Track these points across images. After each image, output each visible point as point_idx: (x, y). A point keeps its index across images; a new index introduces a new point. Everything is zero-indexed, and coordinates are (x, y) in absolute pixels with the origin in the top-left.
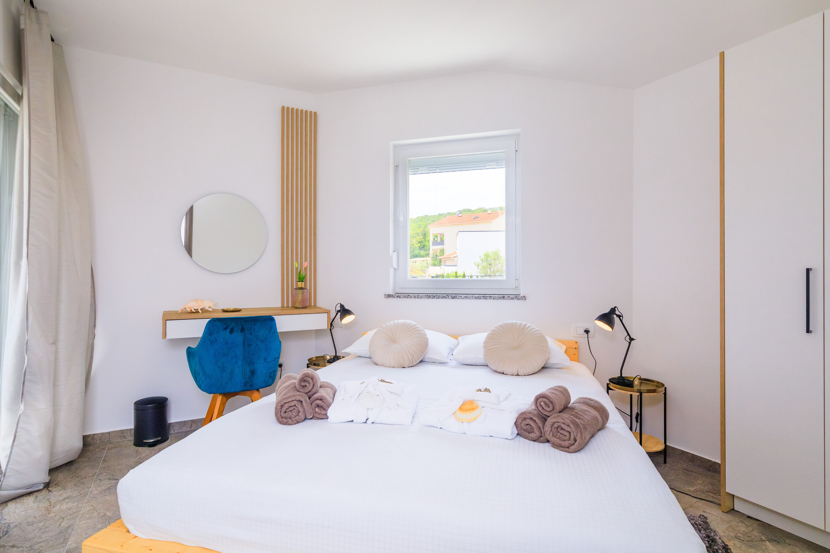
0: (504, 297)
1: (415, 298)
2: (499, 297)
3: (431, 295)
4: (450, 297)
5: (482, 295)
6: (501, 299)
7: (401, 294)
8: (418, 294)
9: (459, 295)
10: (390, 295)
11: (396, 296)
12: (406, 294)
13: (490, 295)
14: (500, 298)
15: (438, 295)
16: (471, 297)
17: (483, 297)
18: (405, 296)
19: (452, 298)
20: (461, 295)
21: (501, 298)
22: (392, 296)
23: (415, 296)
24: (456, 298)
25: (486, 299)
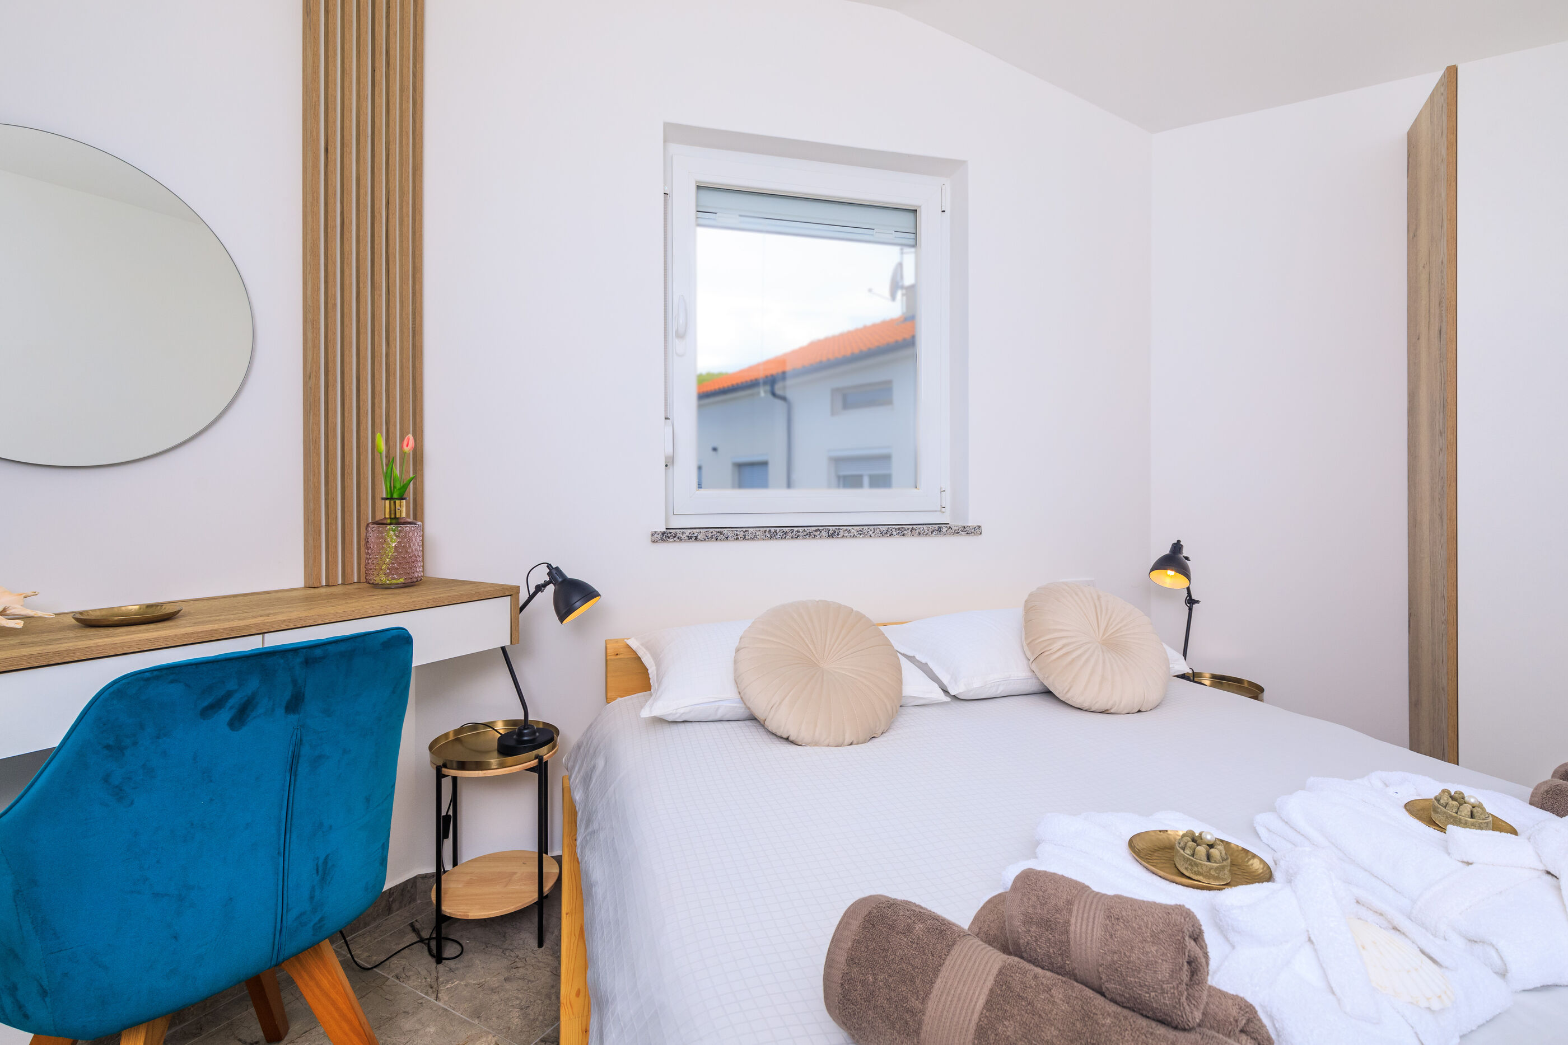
0: (939, 530)
1: (737, 539)
2: (931, 530)
3: (778, 529)
4: (824, 533)
5: (896, 527)
6: (934, 533)
7: (698, 530)
8: (744, 530)
9: (845, 528)
10: (669, 535)
11: (685, 536)
12: (711, 530)
13: (911, 526)
14: (932, 533)
15: (796, 529)
16: (871, 532)
17: (898, 532)
18: (710, 535)
19: (829, 536)
20: (850, 528)
21: (934, 531)
22: (675, 537)
23: (737, 535)
24: (838, 535)
25: (904, 535)
